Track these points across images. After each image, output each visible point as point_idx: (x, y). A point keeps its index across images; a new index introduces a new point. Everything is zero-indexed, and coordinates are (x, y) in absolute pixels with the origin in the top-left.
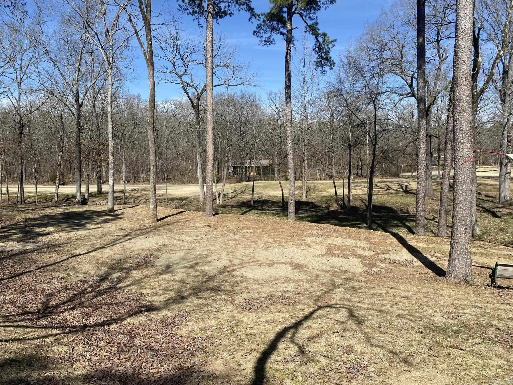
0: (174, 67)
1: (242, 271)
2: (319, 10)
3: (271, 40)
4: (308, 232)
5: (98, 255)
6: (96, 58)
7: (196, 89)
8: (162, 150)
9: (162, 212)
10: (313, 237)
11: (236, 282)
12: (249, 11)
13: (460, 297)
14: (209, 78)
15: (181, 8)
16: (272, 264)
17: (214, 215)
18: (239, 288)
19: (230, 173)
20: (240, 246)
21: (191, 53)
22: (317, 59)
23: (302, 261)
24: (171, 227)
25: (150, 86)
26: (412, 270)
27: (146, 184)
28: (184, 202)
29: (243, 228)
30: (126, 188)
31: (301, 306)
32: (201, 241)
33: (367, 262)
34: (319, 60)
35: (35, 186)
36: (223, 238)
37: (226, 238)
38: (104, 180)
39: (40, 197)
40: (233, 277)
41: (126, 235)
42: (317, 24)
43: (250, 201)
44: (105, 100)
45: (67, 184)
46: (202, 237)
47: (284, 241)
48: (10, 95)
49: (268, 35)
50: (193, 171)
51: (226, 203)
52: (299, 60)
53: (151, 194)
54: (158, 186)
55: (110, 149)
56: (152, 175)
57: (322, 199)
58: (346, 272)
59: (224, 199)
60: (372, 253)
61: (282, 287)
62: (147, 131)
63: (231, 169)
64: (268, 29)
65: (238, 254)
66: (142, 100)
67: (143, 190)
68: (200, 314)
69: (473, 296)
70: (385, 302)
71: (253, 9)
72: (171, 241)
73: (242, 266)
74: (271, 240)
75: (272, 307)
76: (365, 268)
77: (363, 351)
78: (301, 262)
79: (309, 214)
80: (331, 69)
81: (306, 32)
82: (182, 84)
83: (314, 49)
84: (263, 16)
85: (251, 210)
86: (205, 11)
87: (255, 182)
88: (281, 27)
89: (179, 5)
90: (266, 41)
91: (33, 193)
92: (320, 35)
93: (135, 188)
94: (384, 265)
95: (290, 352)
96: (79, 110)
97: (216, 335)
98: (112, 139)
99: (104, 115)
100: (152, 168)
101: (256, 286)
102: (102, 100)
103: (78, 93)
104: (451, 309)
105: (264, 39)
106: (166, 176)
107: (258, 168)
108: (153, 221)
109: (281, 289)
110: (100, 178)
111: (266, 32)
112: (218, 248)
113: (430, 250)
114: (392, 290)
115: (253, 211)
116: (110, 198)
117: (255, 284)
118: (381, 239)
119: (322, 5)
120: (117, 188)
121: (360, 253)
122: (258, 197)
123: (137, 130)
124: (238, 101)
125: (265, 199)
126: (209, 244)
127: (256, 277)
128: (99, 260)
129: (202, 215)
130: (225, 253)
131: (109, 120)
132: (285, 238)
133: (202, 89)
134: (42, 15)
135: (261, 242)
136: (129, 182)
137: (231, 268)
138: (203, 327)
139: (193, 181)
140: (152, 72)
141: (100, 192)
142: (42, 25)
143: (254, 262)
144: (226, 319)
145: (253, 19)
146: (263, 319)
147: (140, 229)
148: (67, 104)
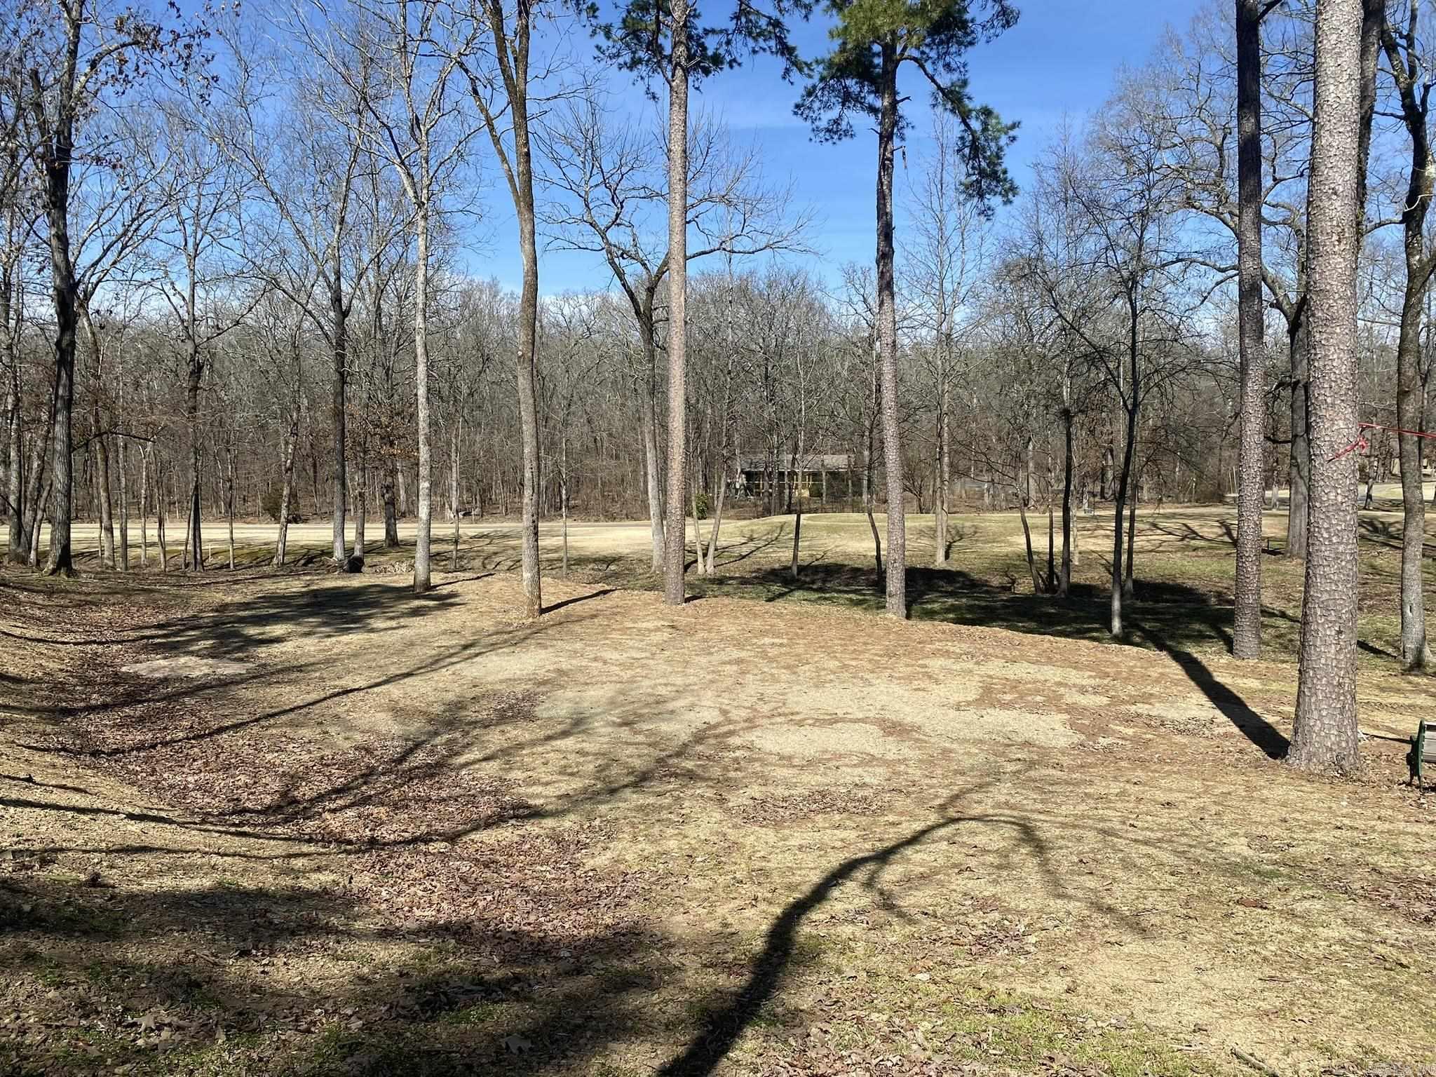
0: (587, 206)
1: (752, 737)
2: (971, 43)
3: (844, 126)
4: (937, 645)
5: (394, 690)
6: (382, 188)
7: (644, 265)
8: (554, 427)
9: (553, 591)
10: (950, 658)
11: (736, 760)
12: (783, 54)
13: (1310, 805)
14: (677, 238)
15: (603, 53)
16: (833, 720)
17: (687, 600)
18: (740, 774)
19: (737, 490)
20: (750, 677)
21: (632, 168)
22: (969, 175)
23: (909, 715)
24: (577, 628)
25: (523, 261)
26: (1207, 743)
27: (513, 520)
28: (613, 567)
29: (763, 633)
30: (461, 531)
31: (891, 818)
32: (651, 662)
33: (1087, 722)
34: (974, 178)
35: (228, 525)
36: (709, 658)
37: (715, 658)
38: (403, 508)
39: (240, 552)
40: (727, 748)
41: (466, 647)
42: (965, 83)
43: (790, 568)
44: (407, 297)
45: (305, 521)
46: (653, 654)
47: (869, 666)
48: (167, 288)
49: (833, 114)
50: (636, 487)
51: (721, 572)
52: (925, 178)
53: (525, 543)
54: (542, 526)
55: (423, 425)
56: (528, 492)
57: (992, 564)
58: (1027, 744)
59: (718, 561)
60: (1105, 700)
61: (850, 775)
62: (515, 377)
63: (741, 481)
64: (833, 100)
65: (742, 696)
66: (501, 295)
67: (504, 536)
68: (642, 827)
69: (1344, 803)
70: (1110, 813)
71: (794, 49)
72: (574, 662)
73: (751, 724)
74: (833, 664)
75: (819, 818)
76: (1078, 738)
77: (1023, 906)
78: (908, 720)
79: (951, 601)
80: (1008, 202)
81: (934, 106)
82: (609, 252)
83: (958, 151)
84: (821, 67)
85: (792, 591)
86: (666, 57)
87: (803, 516)
88: (870, 92)
89: (598, 48)
90: (828, 130)
91: (224, 541)
92: (974, 114)
93: (486, 531)
94: (1130, 731)
95: (846, 906)
96: (340, 324)
97: (676, 870)
98: (428, 399)
99: (404, 337)
100: (528, 475)
101: (785, 770)
102: (399, 298)
103: (338, 279)
104: (1273, 832)
105: (823, 124)
106: (564, 497)
107: (815, 476)
108: (531, 614)
109: (848, 779)
110: (391, 503)
111: (827, 107)
112: (692, 679)
113: (1268, 696)
114: (1137, 788)
115: (798, 594)
116: (420, 553)
117: (783, 766)
118: (1135, 666)
119: (980, 29)
120: (439, 530)
121: (1069, 701)
122: (812, 556)
123: (489, 376)
124: (761, 294)
125: (831, 561)
126: (669, 669)
127: (787, 751)
128: (397, 702)
129: (656, 600)
130: (710, 693)
131: (420, 350)
132: (870, 661)
133: (660, 262)
134: (249, 82)
135: (807, 667)
136: (467, 514)
137: (725, 729)
138: (646, 853)
139: (634, 512)
140: (529, 227)
141: (393, 541)
142: (251, 108)
143: (785, 715)
144: (703, 838)
145: (795, 73)
146: (794, 842)
147: (497, 633)
148: (310, 307)
